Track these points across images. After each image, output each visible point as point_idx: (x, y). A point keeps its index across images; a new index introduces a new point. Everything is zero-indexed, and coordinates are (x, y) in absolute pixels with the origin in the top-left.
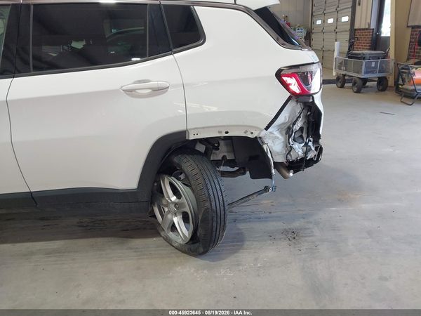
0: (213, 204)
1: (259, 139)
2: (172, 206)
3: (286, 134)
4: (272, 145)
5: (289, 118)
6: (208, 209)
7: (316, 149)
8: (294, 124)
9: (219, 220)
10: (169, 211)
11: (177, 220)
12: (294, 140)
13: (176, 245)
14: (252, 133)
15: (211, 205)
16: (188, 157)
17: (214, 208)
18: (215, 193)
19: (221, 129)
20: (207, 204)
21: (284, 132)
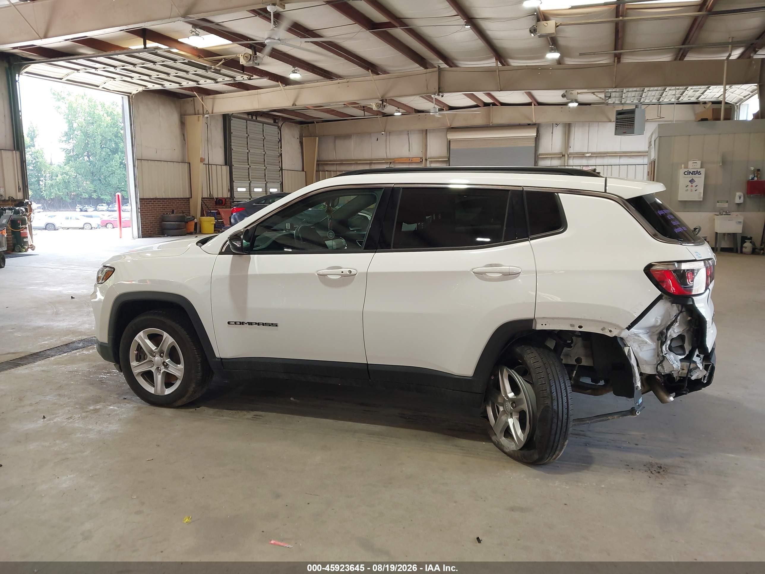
0: (555, 403)
1: (619, 340)
2: (509, 405)
3: (658, 340)
4: (638, 350)
5: (662, 321)
6: (549, 407)
7: (706, 368)
8: (668, 328)
9: (560, 423)
10: (504, 411)
11: (512, 422)
12: (671, 349)
13: (507, 451)
14: (610, 331)
15: (552, 403)
16: (532, 348)
17: (555, 407)
18: (559, 391)
19: (573, 322)
20: (548, 402)
21: (656, 337)
